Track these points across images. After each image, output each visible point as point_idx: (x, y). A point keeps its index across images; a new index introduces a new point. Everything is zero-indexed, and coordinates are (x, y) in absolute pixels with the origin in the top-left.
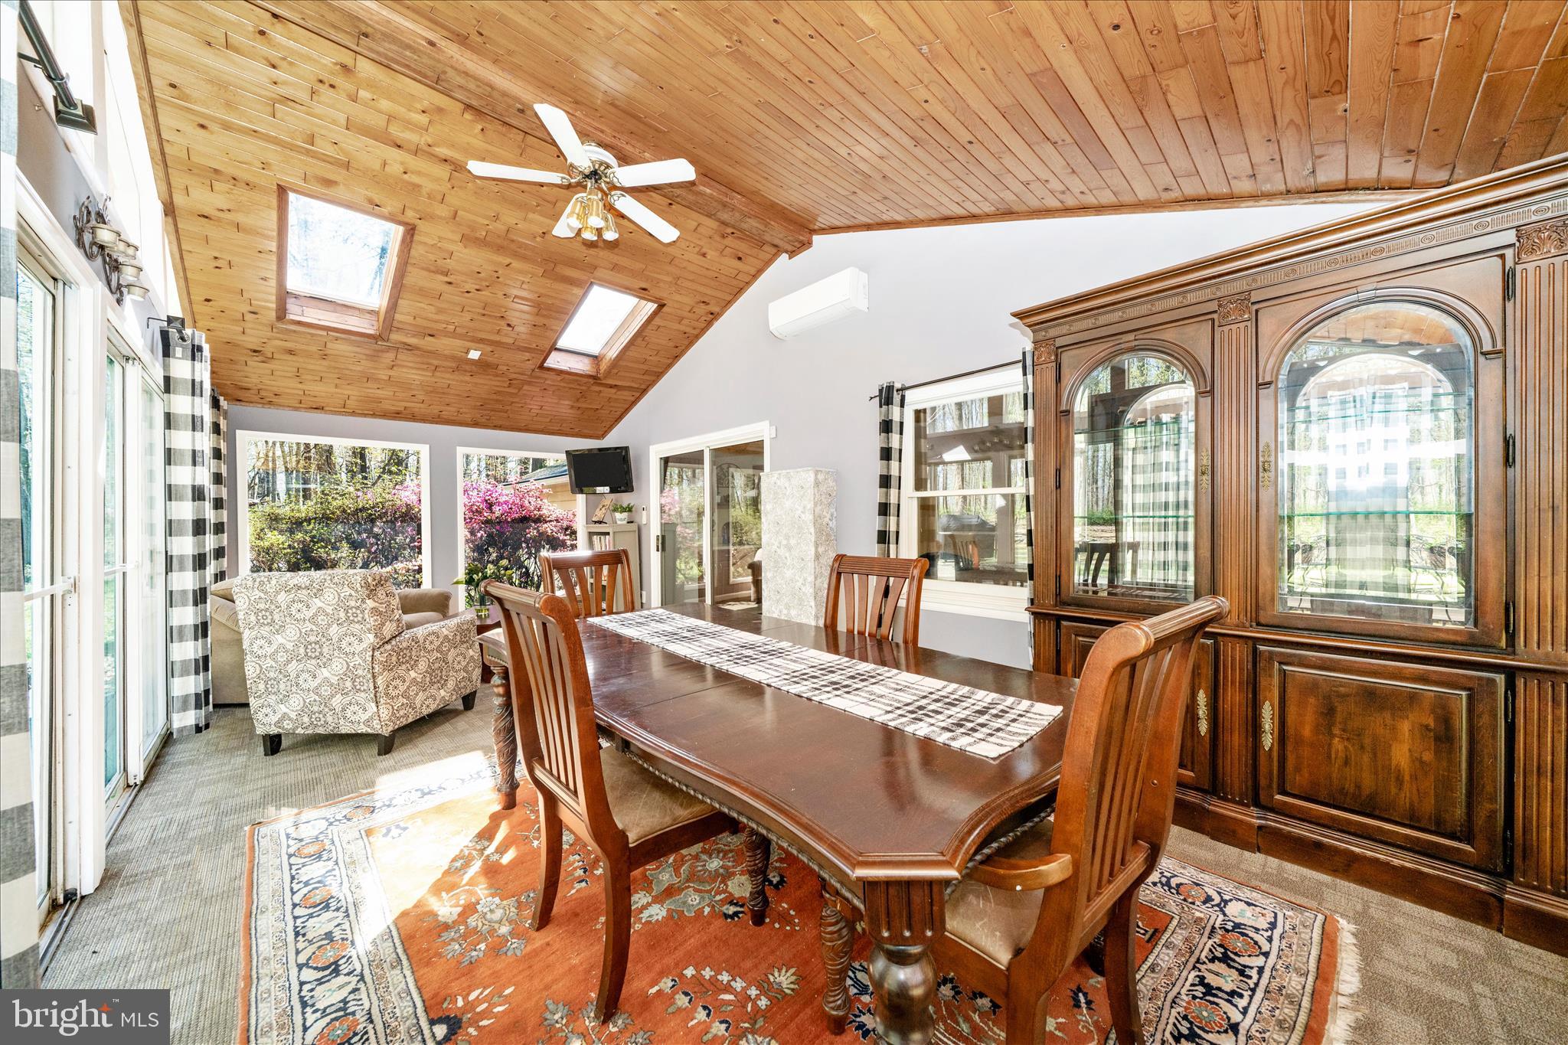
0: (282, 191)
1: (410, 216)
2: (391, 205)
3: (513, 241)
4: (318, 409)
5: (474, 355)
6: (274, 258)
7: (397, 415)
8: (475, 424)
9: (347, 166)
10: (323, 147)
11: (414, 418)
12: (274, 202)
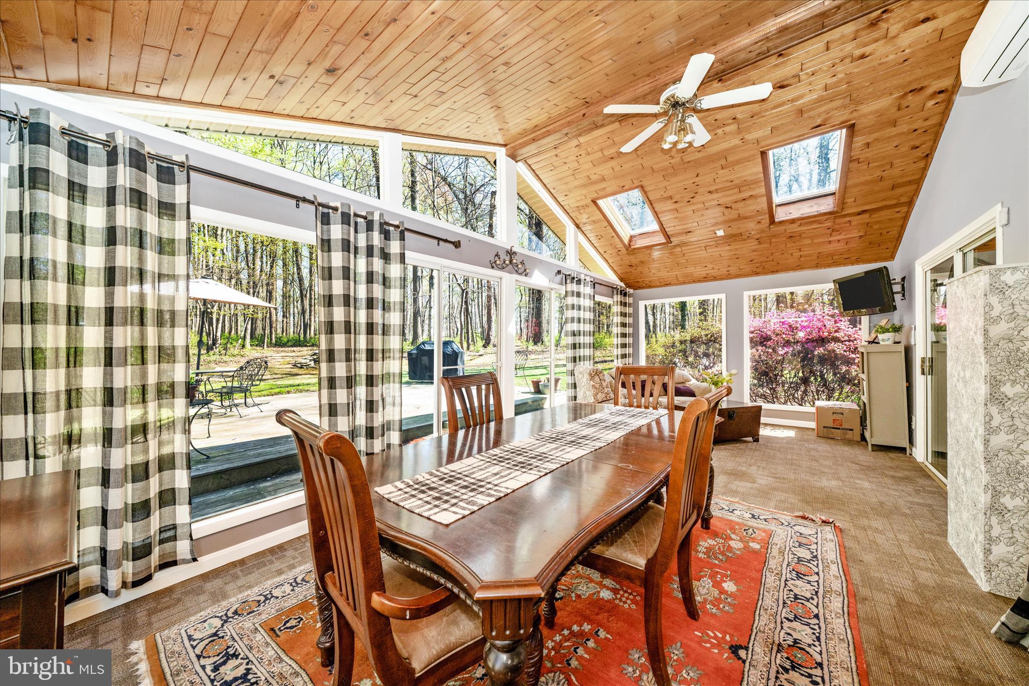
0: (594, 202)
1: (637, 183)
2: (628, 184)
3: (689, 162)
4: (667, 285)
5: (720, 233)
6: (609, 228)
7: (706, 279)
8: (757, 274)
9: (604, 179)
10: (594, 177)
11: (715, 279)
12: (595, 208)
